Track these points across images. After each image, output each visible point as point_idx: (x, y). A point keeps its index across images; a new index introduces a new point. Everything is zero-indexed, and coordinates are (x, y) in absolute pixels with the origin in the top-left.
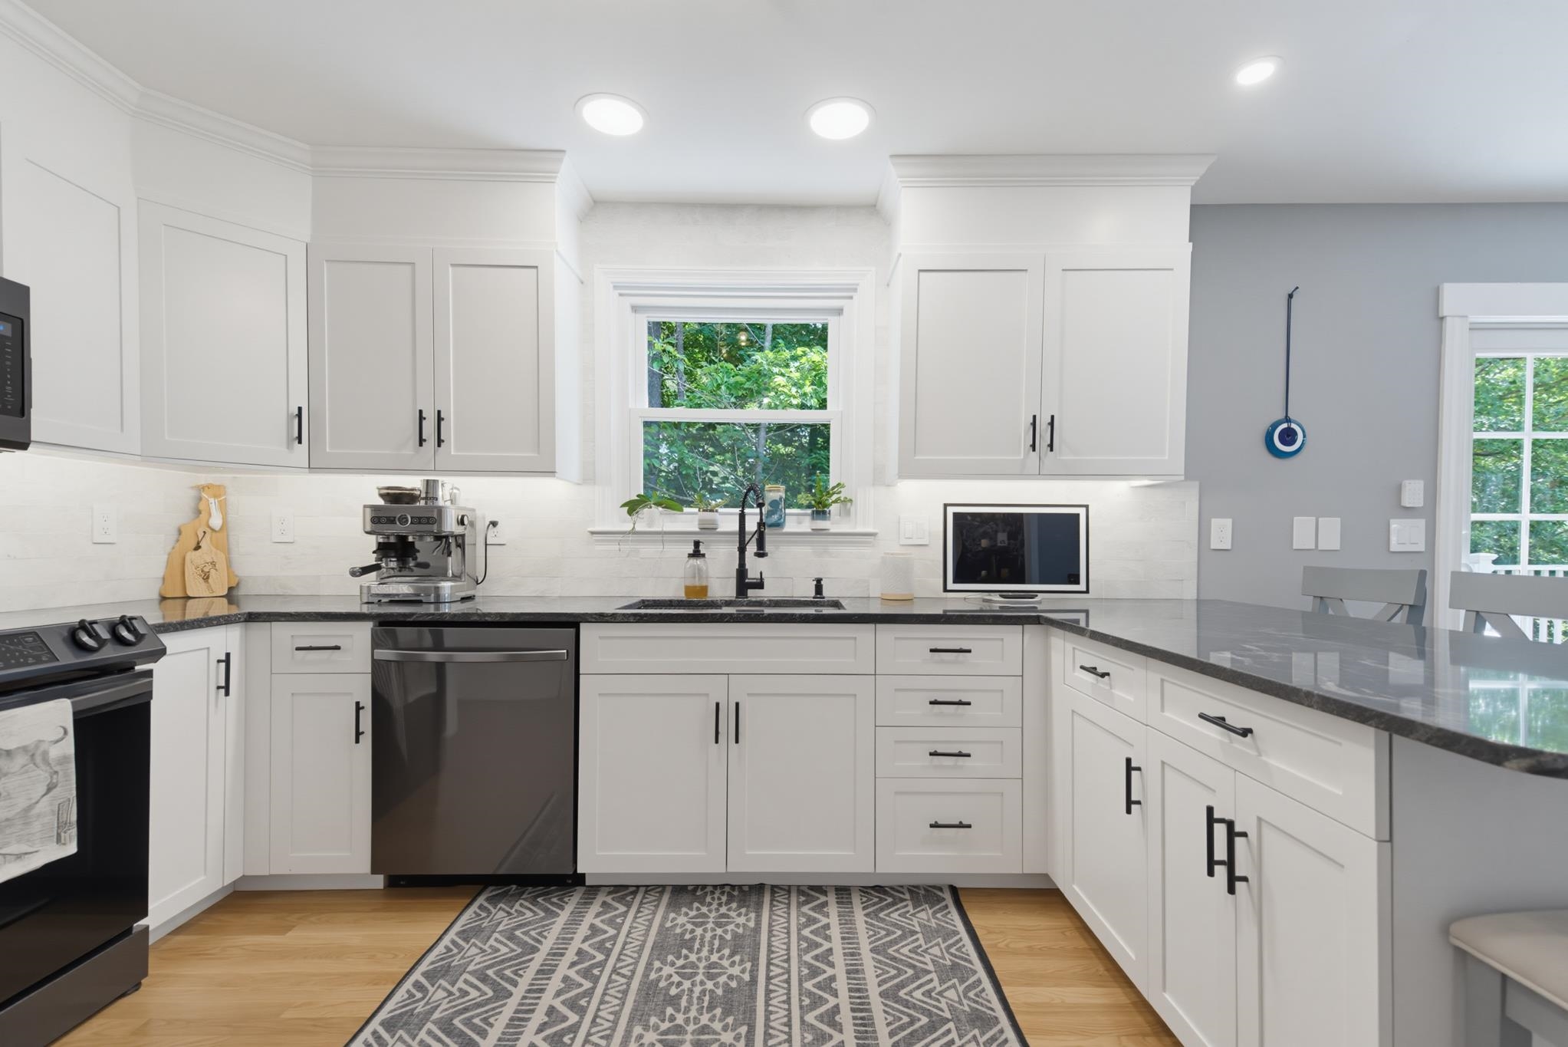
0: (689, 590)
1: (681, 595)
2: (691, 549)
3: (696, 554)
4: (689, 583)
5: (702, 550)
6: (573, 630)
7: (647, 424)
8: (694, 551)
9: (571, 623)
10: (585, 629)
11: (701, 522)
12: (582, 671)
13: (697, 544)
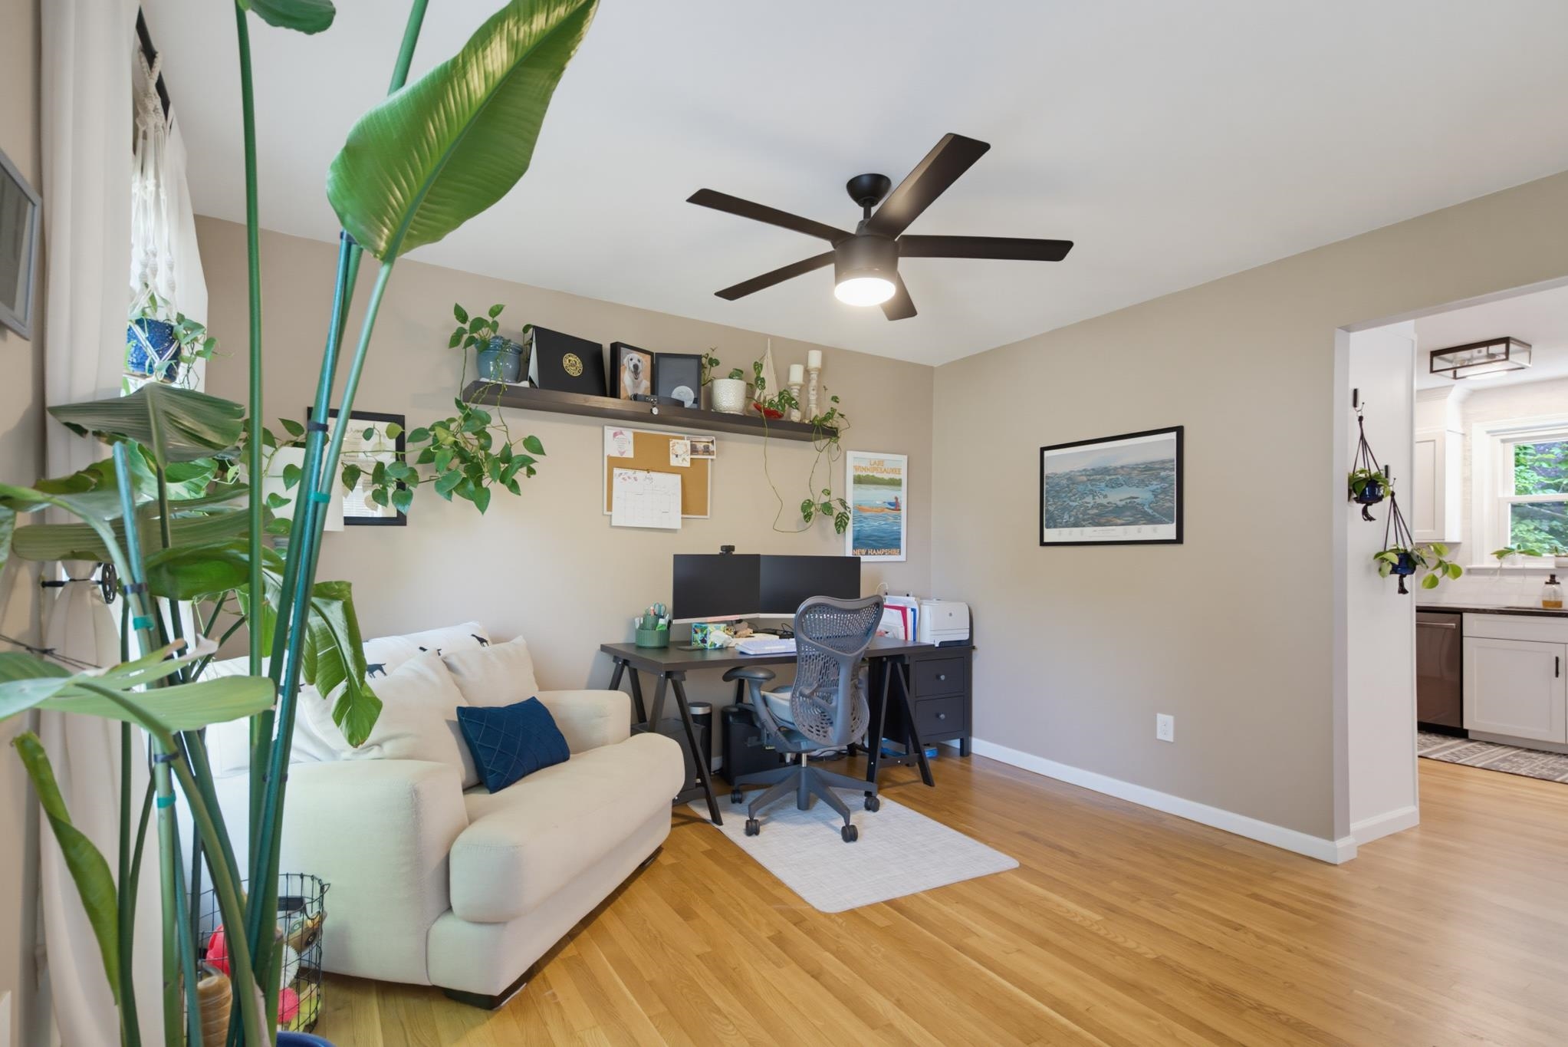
0: (1545, 603)
1: (1540, 605)
2: (1548, 579)
3: (1553, 580)
4: (1547, 599)
5: (1557, 579)
6: (1459, 616)
7: (1513, 506)
8: (1551, 580)
9: (1459, 612)
10: (1466, 616)
11: (1556, 563)
12: (1464, 634)
13: (1553, 577)
